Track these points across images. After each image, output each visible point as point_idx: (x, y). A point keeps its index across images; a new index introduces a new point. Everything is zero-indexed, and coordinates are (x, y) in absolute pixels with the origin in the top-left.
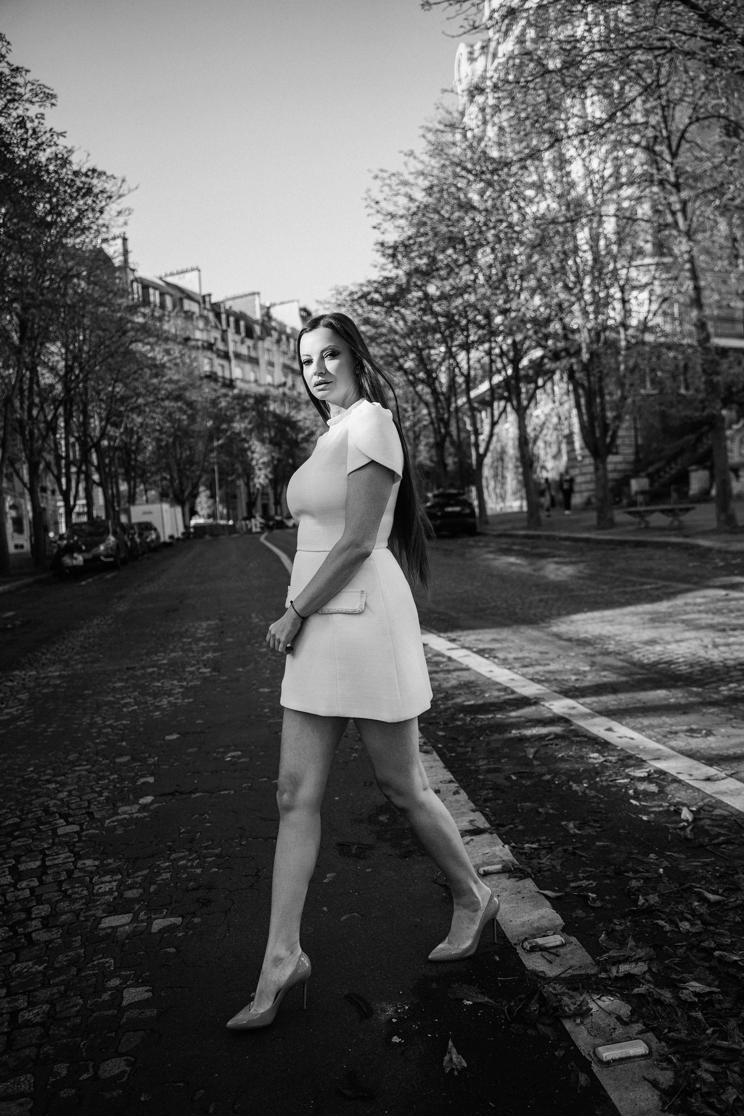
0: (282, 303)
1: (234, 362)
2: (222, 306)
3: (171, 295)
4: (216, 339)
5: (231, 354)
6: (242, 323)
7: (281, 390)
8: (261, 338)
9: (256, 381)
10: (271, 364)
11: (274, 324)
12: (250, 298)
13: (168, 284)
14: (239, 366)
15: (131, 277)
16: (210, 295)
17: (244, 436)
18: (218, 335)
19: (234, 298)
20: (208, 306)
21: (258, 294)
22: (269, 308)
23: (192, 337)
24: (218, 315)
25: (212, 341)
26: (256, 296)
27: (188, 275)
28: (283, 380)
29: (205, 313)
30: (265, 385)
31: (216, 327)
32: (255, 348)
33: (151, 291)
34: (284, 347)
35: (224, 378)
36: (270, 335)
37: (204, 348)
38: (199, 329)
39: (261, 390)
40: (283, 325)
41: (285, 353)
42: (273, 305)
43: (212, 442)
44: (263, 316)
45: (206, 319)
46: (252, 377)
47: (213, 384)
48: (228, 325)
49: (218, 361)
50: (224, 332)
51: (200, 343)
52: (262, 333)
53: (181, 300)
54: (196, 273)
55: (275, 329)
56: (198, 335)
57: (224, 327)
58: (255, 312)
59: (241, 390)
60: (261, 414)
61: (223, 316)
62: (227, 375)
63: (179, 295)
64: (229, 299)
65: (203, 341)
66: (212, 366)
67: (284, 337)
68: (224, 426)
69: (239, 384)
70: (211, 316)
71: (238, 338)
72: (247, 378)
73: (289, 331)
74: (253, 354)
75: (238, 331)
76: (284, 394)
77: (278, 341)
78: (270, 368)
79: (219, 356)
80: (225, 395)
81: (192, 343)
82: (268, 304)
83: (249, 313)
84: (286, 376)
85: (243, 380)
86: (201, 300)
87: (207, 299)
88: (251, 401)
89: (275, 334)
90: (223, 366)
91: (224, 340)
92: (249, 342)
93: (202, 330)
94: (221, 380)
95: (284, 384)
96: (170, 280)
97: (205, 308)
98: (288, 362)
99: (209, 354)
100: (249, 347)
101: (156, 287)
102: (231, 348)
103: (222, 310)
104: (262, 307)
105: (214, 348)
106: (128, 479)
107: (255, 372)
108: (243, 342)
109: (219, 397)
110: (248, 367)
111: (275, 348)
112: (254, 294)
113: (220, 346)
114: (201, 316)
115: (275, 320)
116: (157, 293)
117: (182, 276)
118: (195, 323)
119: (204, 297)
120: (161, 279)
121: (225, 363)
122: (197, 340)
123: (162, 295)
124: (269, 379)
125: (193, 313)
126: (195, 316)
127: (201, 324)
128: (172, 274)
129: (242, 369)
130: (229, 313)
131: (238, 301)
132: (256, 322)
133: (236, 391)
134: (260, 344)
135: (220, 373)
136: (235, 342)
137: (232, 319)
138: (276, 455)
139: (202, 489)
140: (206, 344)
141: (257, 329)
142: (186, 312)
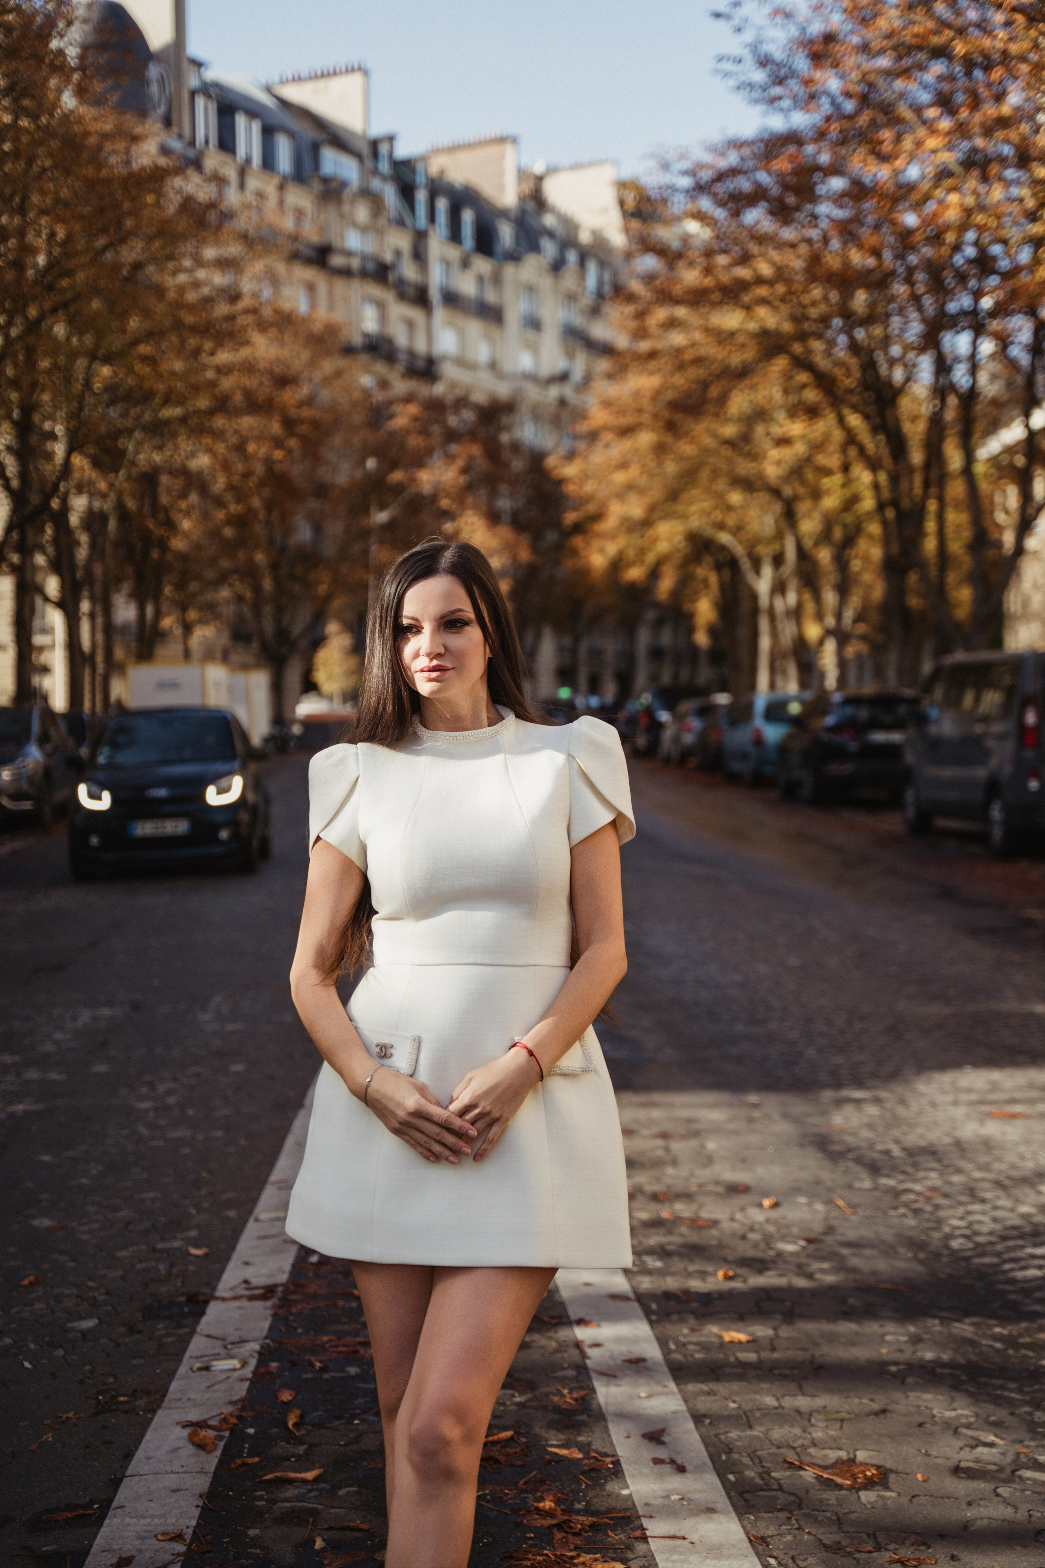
0: (576, 167)
1: (440, 313)
2: (420, 168)
3: (291, 134)
4: (398, 253)
5: (435, 295)
6: (468, 216)
7: (554, 392)
8: (514, 257)
9: (493, 366)
10: (534, 324)
11: (549, 220)
12: (494, 150)
13: (285, 104)
14: (450, 324)
15: (193, 82)
16: (391, 139)
17: (445, 503)
18: (401, 241)
19: (454, 149)
20: (384, 167)
21: (514, 140)
22: (540, 179)
23: (336, 243)
24: (407, 192)
25: (388, 257)
26: (509, 149)
27: (338, 85)
28: (561, 364)
29: (376, 184)
30: (514, 377)
31: (400, 223)
32: (497, 279)
33: (241, 121)
34: (569, 280)
35: (412, 354)
36: (535, 248)
37: (363, 274)
38: (354, 224)
39: (503, 390)
40: (570, 225)
41: (571, 298)
42: (552, 170)
43: (366, 511)
44: (522, 199)
45: (376, 202)
46: (482, 353)
47: (380, 368)
48: (432, 217)
49: (398, 310)
50: (420, 237)
51: (355, 263)
52: (518, 242)
53: (315, 148)
54: (356, 79)
55: (551, 234)
56: (354, 241)
57: (422, 221)
58: (502, 189)
59: (453, 385)
60: (493, 450)
61: (421, 196)
62: (421, 346)
63: (309, 133)
64: (437, 151)
65: (364, 258)
66: (383, 318)
67: (572, 257)
68: (397, 476)
69: (449, 371)
70: (390, 194)
71: (454, 253)
72: (471, 356)
73: (585, 237)
74: (491, 297)
75: (455, 236)
76: (562, 402)
77: (557, 266)
78: (531, 334)
79: (402, 296)
80: (409, 399)
81: (337, 261)
82: (538, 168)
83: (487, 189)
84: (570, 355)
85: (462, 362)
86: (365, 150)
87: (384, 149)
88: (468, 416)
89: (549, 248)
90: (410, 324)
91: (419, 255)
92: (482, 265)
93: (364, 230)
94: (403, 357)
95: (564, 377)
96: (294, 94)
97: (375, 172)
98: (578, 321)
99: (375, 290)
100: (480, 279)
101: (254, 111)
102: (436, 277)
103: (420, 179)
104: (522, 174)
105: (391, 278)
106: (139, 596)
107: (492, 341)
108: (465, 264)
109: (390, 403)
110: (475, 327)
111: (546, 282)
112: (502, 140)
113: (409, 271)
114: (365, 193)
115: (553, 210)
116: (256, 127)
117: (321, 84)
118: (346, 208)
119: (374, 144)
120: (268, 90)
121: (416, 314)
122: (349, 254)
123: (268, 132)
124: (525, 362)
125: (343, 184)
126: (347, 194)
127: (362, 213)
128: (298, 79)
129: (462, 334)
130: (436, 188)
131: (463, 157)
132: (504, 213)
133: (439, 389)
134: (509, 271)
135: (401, 339)
136: (447, 264)
137: (442, 204)
138: (525, 555)
139: (332, 628)
140: (370, 266)
141: (506, 234)
142: (326, 181)
